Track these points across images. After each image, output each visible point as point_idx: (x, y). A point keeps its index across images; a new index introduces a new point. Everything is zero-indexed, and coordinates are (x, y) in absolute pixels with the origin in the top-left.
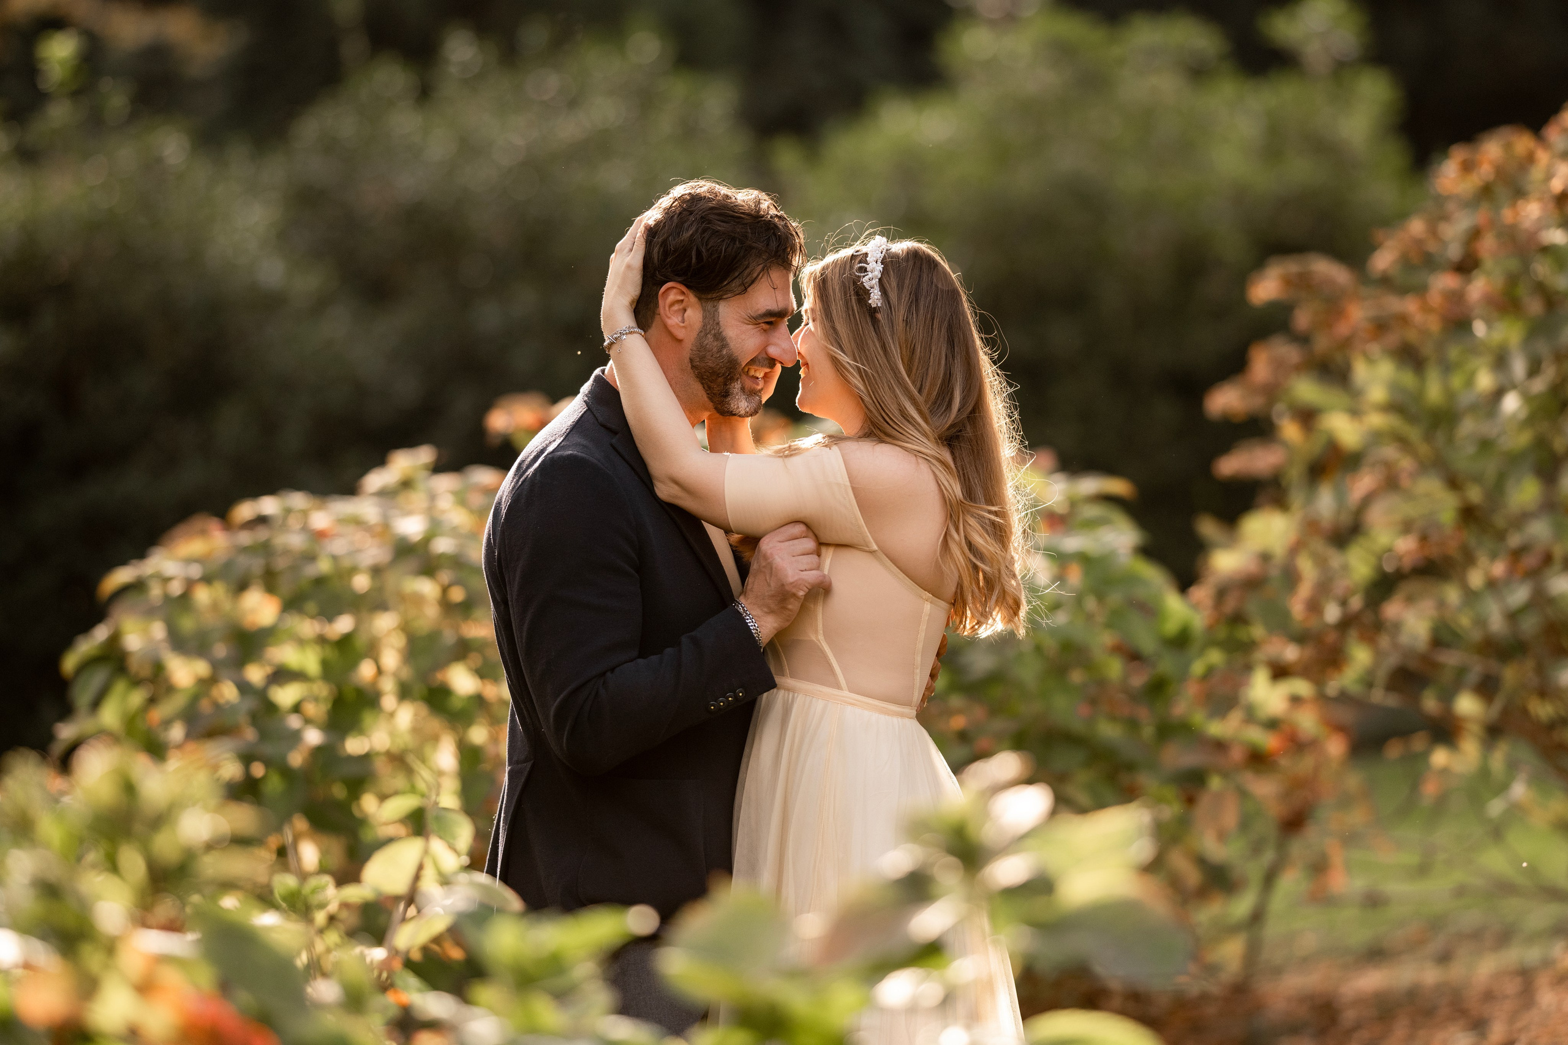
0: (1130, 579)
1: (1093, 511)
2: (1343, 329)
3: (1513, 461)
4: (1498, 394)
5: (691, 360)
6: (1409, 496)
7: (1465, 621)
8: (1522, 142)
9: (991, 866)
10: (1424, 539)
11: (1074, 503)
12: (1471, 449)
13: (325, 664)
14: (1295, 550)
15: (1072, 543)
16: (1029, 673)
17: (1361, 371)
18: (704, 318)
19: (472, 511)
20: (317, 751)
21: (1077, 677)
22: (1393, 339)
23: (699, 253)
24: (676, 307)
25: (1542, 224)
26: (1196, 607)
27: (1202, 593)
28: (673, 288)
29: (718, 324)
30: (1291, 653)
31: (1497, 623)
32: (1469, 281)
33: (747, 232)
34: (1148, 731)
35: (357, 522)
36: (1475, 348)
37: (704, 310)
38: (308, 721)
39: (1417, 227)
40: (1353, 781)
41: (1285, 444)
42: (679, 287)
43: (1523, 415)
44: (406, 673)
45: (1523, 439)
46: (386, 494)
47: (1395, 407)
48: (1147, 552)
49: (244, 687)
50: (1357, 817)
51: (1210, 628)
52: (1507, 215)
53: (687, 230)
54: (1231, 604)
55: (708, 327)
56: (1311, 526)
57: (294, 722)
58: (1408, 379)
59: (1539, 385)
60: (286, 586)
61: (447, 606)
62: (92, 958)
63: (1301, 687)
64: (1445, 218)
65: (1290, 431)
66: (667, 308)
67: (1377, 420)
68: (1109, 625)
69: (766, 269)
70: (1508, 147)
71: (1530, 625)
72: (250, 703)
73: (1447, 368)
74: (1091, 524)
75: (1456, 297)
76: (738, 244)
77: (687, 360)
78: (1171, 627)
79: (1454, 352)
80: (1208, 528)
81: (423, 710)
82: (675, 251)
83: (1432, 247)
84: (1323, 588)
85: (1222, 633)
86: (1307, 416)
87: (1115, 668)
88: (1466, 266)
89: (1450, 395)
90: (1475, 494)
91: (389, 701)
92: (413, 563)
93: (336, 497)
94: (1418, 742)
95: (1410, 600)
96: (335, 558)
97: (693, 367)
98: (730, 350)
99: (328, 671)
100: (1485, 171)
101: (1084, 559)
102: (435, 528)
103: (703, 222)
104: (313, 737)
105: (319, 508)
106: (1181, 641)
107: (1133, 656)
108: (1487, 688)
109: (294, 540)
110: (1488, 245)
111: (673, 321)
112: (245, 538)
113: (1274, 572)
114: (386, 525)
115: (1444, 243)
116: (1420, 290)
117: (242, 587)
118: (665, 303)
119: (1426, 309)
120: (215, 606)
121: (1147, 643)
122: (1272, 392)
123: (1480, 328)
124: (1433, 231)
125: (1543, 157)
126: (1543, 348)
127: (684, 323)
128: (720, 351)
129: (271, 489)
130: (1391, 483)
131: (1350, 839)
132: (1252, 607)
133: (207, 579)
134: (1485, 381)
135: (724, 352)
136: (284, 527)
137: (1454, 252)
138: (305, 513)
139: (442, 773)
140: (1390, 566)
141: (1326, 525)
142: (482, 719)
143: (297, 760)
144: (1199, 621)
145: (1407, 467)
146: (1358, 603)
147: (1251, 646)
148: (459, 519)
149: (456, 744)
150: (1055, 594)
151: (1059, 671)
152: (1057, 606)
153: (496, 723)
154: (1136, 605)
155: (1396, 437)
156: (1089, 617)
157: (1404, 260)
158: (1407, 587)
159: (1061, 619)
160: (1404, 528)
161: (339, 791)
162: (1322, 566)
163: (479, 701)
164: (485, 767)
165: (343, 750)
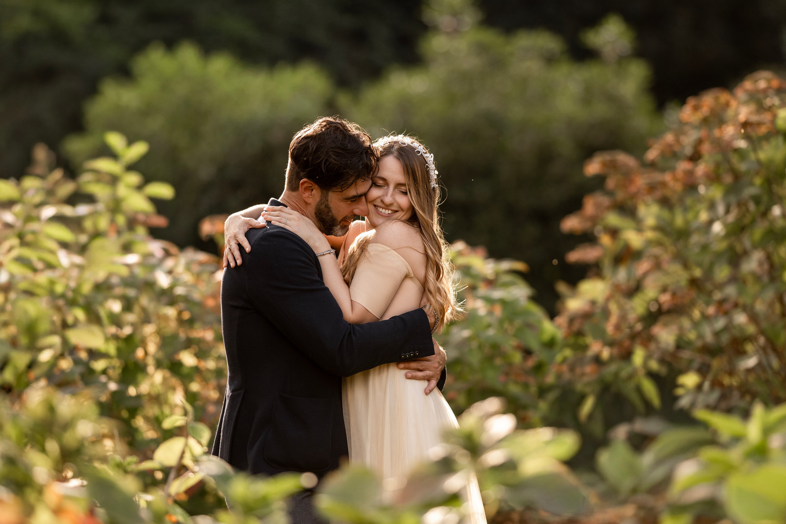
0: (526, 313)
1: (507, 278)
2: (633, 189)
3: (719, 255)
4: (710, 223)
6: (667, 273)
7: (692, 336)
8: (724, 96)
9: (485, 455)
10: (674, 294)
11: (497, 274)
12: (696, 250)
13: (119, 350)
14: (608, 299)
15: (497, 294)
16: (475, 359)
17: (642, 211)
18: (321, 196)
19: (193, 274)
20: (114, 394)
21: (498, 361)
22: (658, 194)
24: (308, 189)
25: (733, 138)
26: (559, 327)
27: (562, 320)
28: (307, 182)
29: (327, 200)
30: (606, 353)
31: (709, 338)
32: (696, 165)
34: (533, 389)
36: (700, 200)
38: (110, 378)
39: (669, 138)
41: (601, 246)
43: (723, 233)
44: (160, 355)
45: (722, 246)
47: (659, 228)
48: (535, 299)
49: (77, 362)
51: (566, 338)
52: (716, 133)
54: (576, 326)
55: (323, 201)
56: (616, 288)
57: (103, 379)
58: (666, 214)
59: (731, 218)
61: (181, 321)
62: (31, 496)
64: (684, 133)
65: (605, 240)
67: (650, 235)
68: (515, 336)
70: (717, 99)
71: (725, 339)
72: (80, 369)
73: (686, 209)
74: (506, 285)
75: (690, 173)
78: (546, 337)
79: (689, 201)
80: (562, 288)
81: (168, 374)
83: (677, 148)
84: (623, 317)
85: (571, 340)
86: (614, 233)
87: (517, 357)
88: (695, 157)
89: (687, 223)
90: (698, 273)
91: (151, 369)
92: (165, 299)
95: (666, 325)
97: (316, 216)
98: (333, 213)
99: (120, 352)
100: (705, 111)
101: (503, 302)
102: (175, 283)
104: (113, 386)
106: (550, 344)
107: (527, 352)
108: (703, 371)
110: (706, 148)
111: (307, 195)
113: (598, 310)
115: (683, 147)
116: (673, 169)
119: (676, 179)
121: (534, 345)
122: (595, 220)
123: (702, 189)
124: (678, 141)
125: (734, 103)
126: (733, 199)
127: (312, 196)
128: (328, 213)
130: (657, 266)
132: (587, 328)
134: (704, 216)
135: (330, 214)
137: (688, 151)
139: (176, 406)
140: (654, 308)
141: (624, 287)
142: (197, 379)
143: (104, 398)
144: (560, 334)
145: (665, 257)
146: (639, 327)
147: (585, 347)
148: (187, 278)
149: (184, 391)
150: (488, 320)
151: (489, 359)
152: (489, 326)
153: (205, 381)
154: (529, 326)
155: (659, 243)
156: (505, 331)
157: (663, 155)
158: (663, 319)
159: (491, 332)
160: (664, 290)
161: (125, 414)
162: (621, 308)
163: (196, 370)
164: (199, 403)
165: (127, 393)
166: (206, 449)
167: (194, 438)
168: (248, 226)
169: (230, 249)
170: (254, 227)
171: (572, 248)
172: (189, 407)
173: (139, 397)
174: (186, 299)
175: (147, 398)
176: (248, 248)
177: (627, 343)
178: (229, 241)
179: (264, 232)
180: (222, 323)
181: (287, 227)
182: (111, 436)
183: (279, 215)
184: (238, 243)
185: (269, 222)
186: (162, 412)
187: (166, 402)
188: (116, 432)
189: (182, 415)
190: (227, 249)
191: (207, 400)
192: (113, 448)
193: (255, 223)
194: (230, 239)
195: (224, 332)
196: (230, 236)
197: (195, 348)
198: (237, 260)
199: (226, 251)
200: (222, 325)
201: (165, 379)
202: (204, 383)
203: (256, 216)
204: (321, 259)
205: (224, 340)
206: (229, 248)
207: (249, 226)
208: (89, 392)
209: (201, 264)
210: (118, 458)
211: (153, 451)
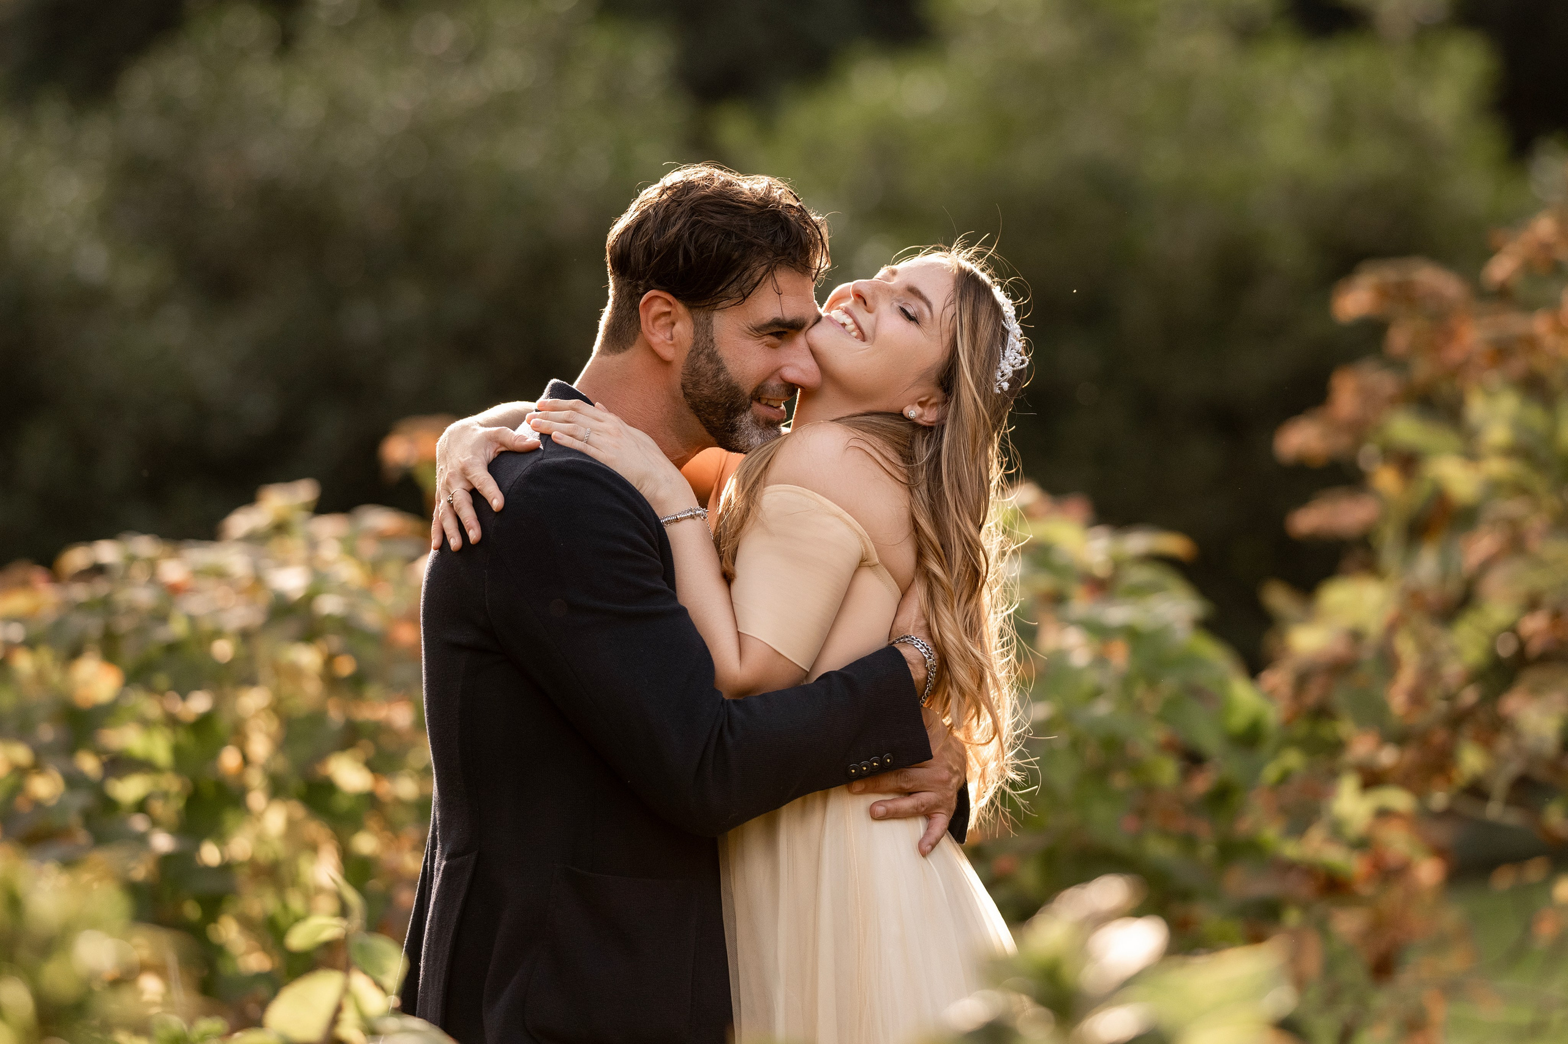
0: (1188, 660)
1: (1142, 574)
2: (1454, 354)
5: (683, 386)
6: (1539, 563)
9: (1091, 1017)
10: (1556, 615)
11: (1118, 564)
13: (178, 752)
14: (1392, 628)
15: (1118, 614)
17: (1478, 408)
18: (696, 333)
19: (362, 563)
20: (165, 861)
21: (1120, 781)
22: (1518, 365)
23: (686, 253)
24: (663, 321)
26: (1270, 695)
27: (1277, 678)
28: (657, 297)
29: (712, 341)
30: (1388, 757)
33: (746, 225)
34: (1207, 850)
35: (220, 574)
37: (696, 324)
38: (155, 823)
39: (1544, 227)
40: (1451, 916)
41: (1377, 494)
42: (666, 297)
44: (281, 764)
46: (254, 539)
47: (1519, 451)
48: (1209, 626)
49: (74, 781)
50: (1453, 962)
51: (1288, 723)
53: (674, 225)
54: (1313, 694)
55: (701, 344)
56: (1414, 600)
57: (139, 823)
58: (1536, 416)
60: (130, 652)
61: (331, 680)
63: (1398, 799)
65: (1386, 479)
66: (650, 323)
67: (1497, 467)
68: (1162, 716)
69: (771, 270)
72: (81, 800)
74: (1139, 592)
76: (734, 240)
77: (678, 387)
78: (1238, 721)
80: (1278, 598)
81: (299, 811)
82: (659, 252)
84: (1430, 673)
85: (1301, 729)
86: (1408, 461)
87: (1167, 771)
91: (257, 799)
92: (292, 626)
93: (192, 542)
94: (1535, 871)
95: (1536, 691)
96: (192, 619)
97: (686, 395)
98: (728, 374)
99: (181, 759)
101: (1132, 634)
102: (319, 584)
103: (693, 214)
104: (163, 842)
105: (171, 557)
106: (1250, 738)
107: (1192, 758)
109: (142, 596)
111: (658, 337)
112: (80, 592)
113: (1367, 654)
114: (258, 581)
116: (1553, 305)
117: (74, 653)
118: (647, 317)
119: (1559, 328)
120: (40, 677)
121: (1208, 739)
122: (1359, 429)
127: (672, 340)
128: (716, 376)
129: (110, 531)
130: (1516, 544)
131: (1452, 989)
132: (1340, 698)
133: (31, 644)
135: (721, 377)
136: (126, 579)
138: (152, 564)
139: (320, 890)
140: (1506, 649)
141: (1431, 597)
142: (373, 823)
143: (140, 871)
144: (1274, 714)
145: (1536, 523)
146: (1470, 696)
147: (1337, 747)
148: (348, 572)
149: (339, 855)
150: (1094, 678)
151: (1099, 774)
152: (1097, 693)
153: (391, 828)
154: (1196, 693)
155: (1519, 489)
156: (1137, 707)
157: (1528, 268)
158: (1531, 676)
159: (1102, 709)
160: (1532, 604)
161: (192, 911)
162: (1426, 648)
163: (370, 801)
164: (375, 885)
165: (197, 859)
166: (394, 1001)
167: (365, 973)
168: (496, 445)
169: (451, 505)
170: (511, 448)
171: (1303, 500)
172: (352, 897)
173: (226, 868)
174: (346, 626)
175: (247, 870)
176: (497, 501)
177: (1440, 736)
178: (448, 483)
179: (535, 462)
180: (424, 686)
181: (591, 451)
182: (159, 970)
183: (570, 420)
184: (471, 488)
185: (545, 437)
186: (285, 907)
187: (295, 881)
188: (171, 959)
189: (335, 916)
190: (441, 505)
191: (397, 878)
192: (163, 996)
193: (513, 438)
194: (452, 480)
195: (429, 709)
196: (451, 471)
197: (366, 748)
198: (469, 530)
199: (441, 508)
200: (424, 692)
201: (292, 825)
202: (389, 834)
203: (515, 421)
204: (671, 531)
205: (429, 728)
206: (449, 501)
207: (499, 445)
208: (103, 858)
209: (383, 538)
210: (176, 1023)
211: (264, 1005)
